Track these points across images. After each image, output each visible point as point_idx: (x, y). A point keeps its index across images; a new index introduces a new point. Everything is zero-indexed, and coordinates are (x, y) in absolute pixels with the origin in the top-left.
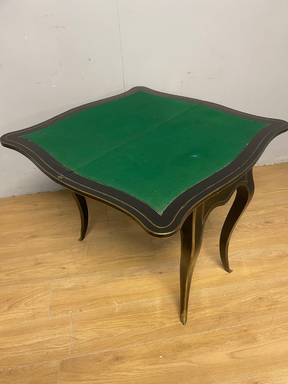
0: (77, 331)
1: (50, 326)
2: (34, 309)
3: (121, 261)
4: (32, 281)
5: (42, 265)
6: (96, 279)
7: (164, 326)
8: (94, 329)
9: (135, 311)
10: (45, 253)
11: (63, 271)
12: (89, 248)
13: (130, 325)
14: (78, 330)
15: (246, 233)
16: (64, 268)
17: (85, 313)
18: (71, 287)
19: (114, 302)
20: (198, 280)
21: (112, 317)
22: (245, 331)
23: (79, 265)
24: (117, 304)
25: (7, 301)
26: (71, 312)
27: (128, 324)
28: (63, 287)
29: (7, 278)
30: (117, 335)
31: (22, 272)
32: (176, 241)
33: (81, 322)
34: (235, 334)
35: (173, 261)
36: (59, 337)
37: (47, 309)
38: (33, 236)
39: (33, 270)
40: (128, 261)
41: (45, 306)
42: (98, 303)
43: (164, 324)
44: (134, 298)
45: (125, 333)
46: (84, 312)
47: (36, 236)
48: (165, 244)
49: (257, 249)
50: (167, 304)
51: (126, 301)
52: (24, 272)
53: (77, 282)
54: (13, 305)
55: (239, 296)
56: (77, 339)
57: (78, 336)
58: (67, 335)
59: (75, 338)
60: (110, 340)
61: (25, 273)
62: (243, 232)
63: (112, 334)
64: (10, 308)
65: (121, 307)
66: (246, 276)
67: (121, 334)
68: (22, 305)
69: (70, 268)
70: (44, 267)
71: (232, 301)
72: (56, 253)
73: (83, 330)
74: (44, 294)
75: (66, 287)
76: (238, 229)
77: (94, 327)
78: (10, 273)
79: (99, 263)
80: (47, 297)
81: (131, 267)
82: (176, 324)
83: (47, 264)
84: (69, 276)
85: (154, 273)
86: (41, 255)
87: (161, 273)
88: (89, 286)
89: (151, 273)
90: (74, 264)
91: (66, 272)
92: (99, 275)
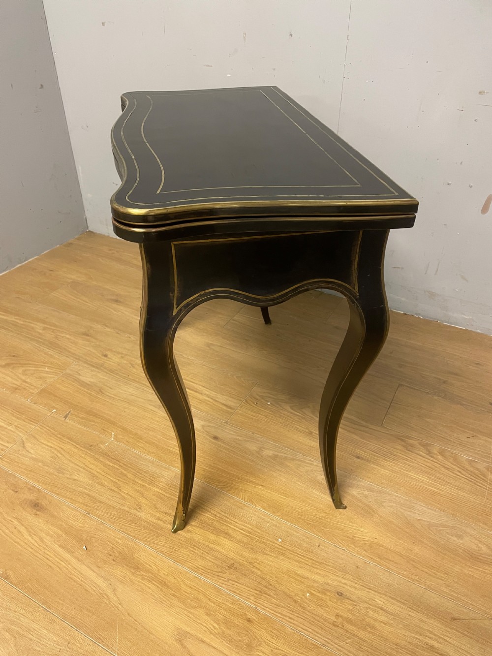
0: (35, 437)
1: (17, 411)
2: (26, 382)
4: (59, 349)
5: (88, 338)
6: (126, 391)
7: (135, 511)
8: (54, 449)
9: (124, 464)
10: (106, 326)
11: (101, 358)
13: (97, 476)
14: (37, 436)
15: (444, 470)
16: (106, 356)
17: (67, 423)
18: (88, 382)
19: (113, 433)
20: (262, 486)
21: (90, 450)
22: (249, 620)
23: (125, 362)
24: (112, 439)
25: (14, 356)
26: (55, 412)
27: (96, 473)
28: (81, 377)
29: (41, 331)
30: (68, 476)
31: (61, 334)
32: (292, 409)
33: (51, 430)
34: (226, 610)
35: (253, 434)
36: (11, 431)
37: (36, 391)
38: (117, 301)
39: (73, 338)
41: (39, 386)
42: (94, 421)
43: (140, 508)
44: (142, 445)
45: (80, 482)
46: (67, 420)
47: (120, 302)
49: (435, 511)
51: (127, 443)
52: (63, 335)
53: (99, 382)
54: (13, 364)
55: (303, 561)
56: (24, 447)
57: (29, 444)
58: (20, 434)
59: (23, 444)
60: (55, 476)
61: (63, 337)
62: (438, 466)
63: (64, 471)
64: (7, 365)
65: (114, 446)
66: (357, 539)
67: (75, 480)
68: (20, 370)
69: (112, 359)
70: (88, 341)
71: (282, 557)
72: (118, 333)
73: (42, 441)
74: (53, 371)
75: (82, 378)
76: (435, 456)
77: (56, 447)
78: (49, 328)
80: (51, 377)
82: (155, 521)
83: (94, 340)
84: (101, 368)
85: (206, 431)
86: (99, 326)
87: (217, 438)
88: (108, 394)
89: (202, 430)
90: (122, 357)
91: (103, 362)
92: (133, 388)
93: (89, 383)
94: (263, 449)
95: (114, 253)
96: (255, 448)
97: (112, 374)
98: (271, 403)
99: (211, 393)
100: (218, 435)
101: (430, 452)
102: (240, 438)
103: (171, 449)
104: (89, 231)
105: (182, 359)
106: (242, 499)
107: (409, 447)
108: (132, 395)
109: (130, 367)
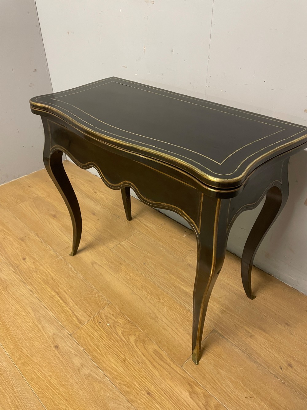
3: (57, 296)
5: (22, 242)
10: (38, 235)
11: (21, 260)
12: (61, 260)
16: (24, 259)
23: (34, 267)
31: (8, 237)
35: (84, 350)
38: (54, 216)
39: (13, 241)
40: (60, 303)
44: (7, 340)
47: (56, 217)
48: (108, 325)
50: (10, 382)
53: (9, 280)
61: (8, 239)
69: (27, 263)
70: (20, 245)
72: (42, 242)
79: (44, 281)
81: (52, 310)
83: (24, 245)
84: (17, 269)
85: (53, 339)
86: (33, 235)
87: (58, 348)
88: (9, 291)
89: (52, 338)
90: (34, 263)
91: (19, 264)
92: (27, 290)
93: (3, 280)
94: (84, 367)
95: (73, 178)
96: (78, 364)
97: (20, 275)
98: (110, 325)
99: (74, 306)
100: (60, 346)
101: (208, 403)
102: (73, 352)
103: (23, 349)
104: (67, 160)
106: (47, 408)
107: (194, 395)
108: (23, 296)
109: (34, 272)
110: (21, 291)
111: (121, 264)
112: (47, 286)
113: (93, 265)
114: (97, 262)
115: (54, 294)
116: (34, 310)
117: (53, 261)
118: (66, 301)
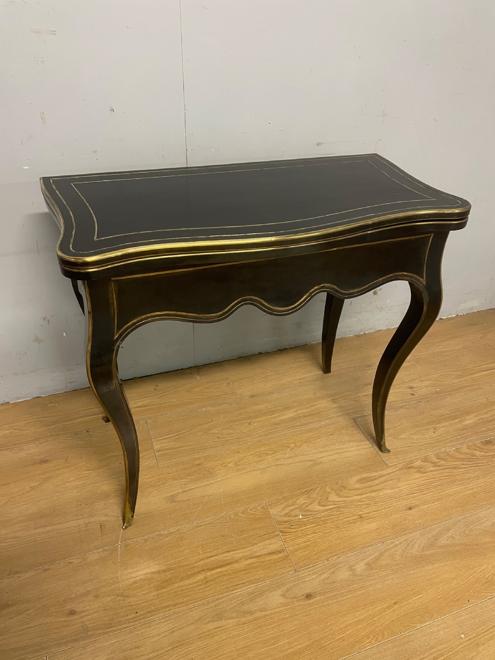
3: (209, 573)
11: (71, 621)
12: (127, 546)
15: (454, 470)
16: (72, 613)
20: (395, 603)
23: (109, 599)
35: (328, 560)
40: (226, 571)
48: (301, 517)
66: (490, 578)
69: (87, 611)
72: (46, 570)
79: (158, 587)
81: (236, 587)
84: (90, 633)
85: (293, 598)
87: (311, 596)
89: (289, 600)
90: (97, 596)
91: (81, 625)
92: (163, 622)
94: (354, 568)
96: (348, 573)
97: (114, 629)
98: (302, 515)
99: (243, 552)
100: (308, 591)
102: (326, 576)
103: (290, 651)
105: (167, 539)
107: (421, 470)
108: (173, 632)
109: (124, 600)
110: (159, 634)
111: (198, 465)
112: (177, 585)
113: (176, 502)
114: (172, 494)
115: (200, 577)
116: (219, 616)
117: (119, 561)
118: (228, 562)
